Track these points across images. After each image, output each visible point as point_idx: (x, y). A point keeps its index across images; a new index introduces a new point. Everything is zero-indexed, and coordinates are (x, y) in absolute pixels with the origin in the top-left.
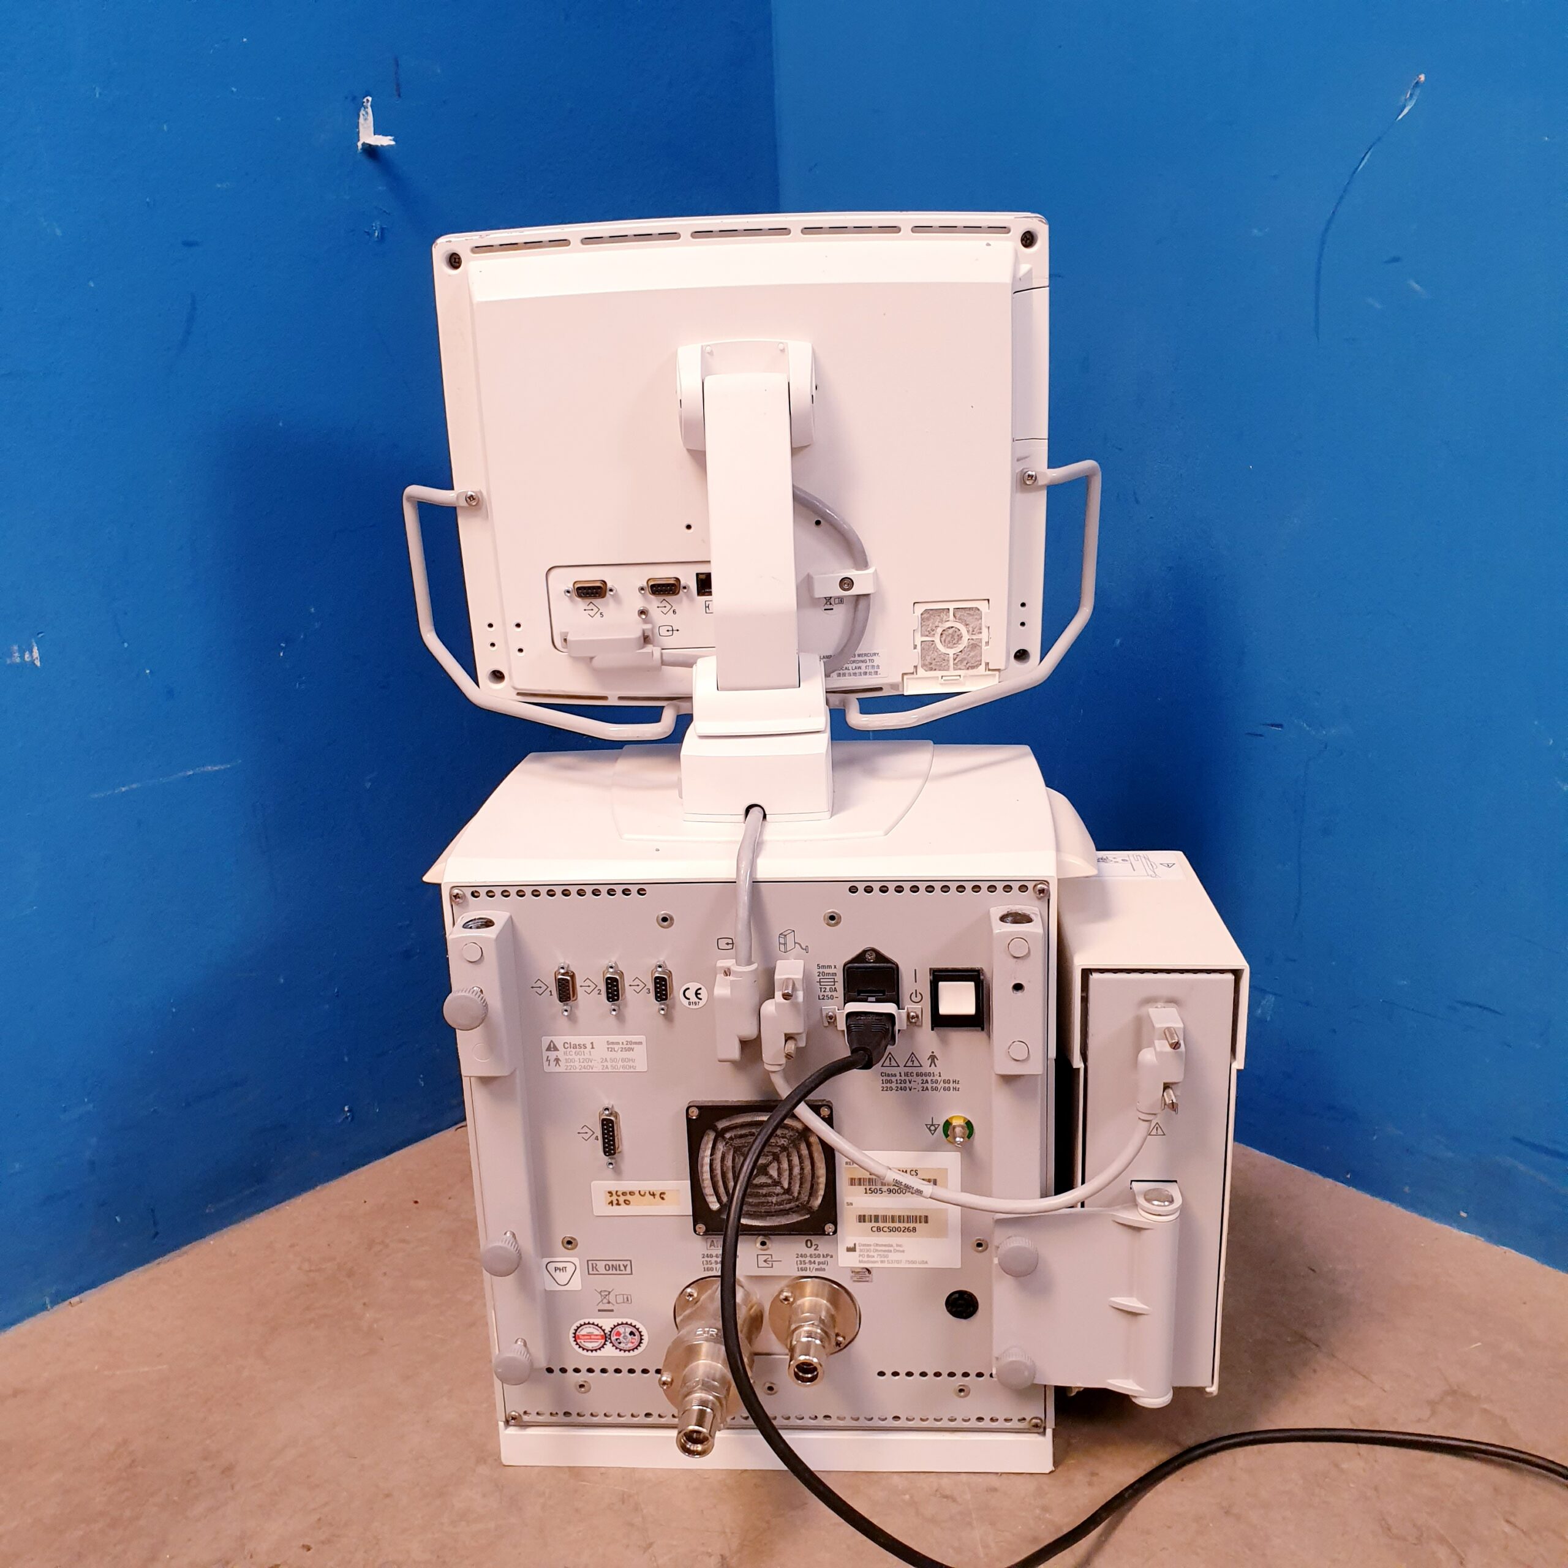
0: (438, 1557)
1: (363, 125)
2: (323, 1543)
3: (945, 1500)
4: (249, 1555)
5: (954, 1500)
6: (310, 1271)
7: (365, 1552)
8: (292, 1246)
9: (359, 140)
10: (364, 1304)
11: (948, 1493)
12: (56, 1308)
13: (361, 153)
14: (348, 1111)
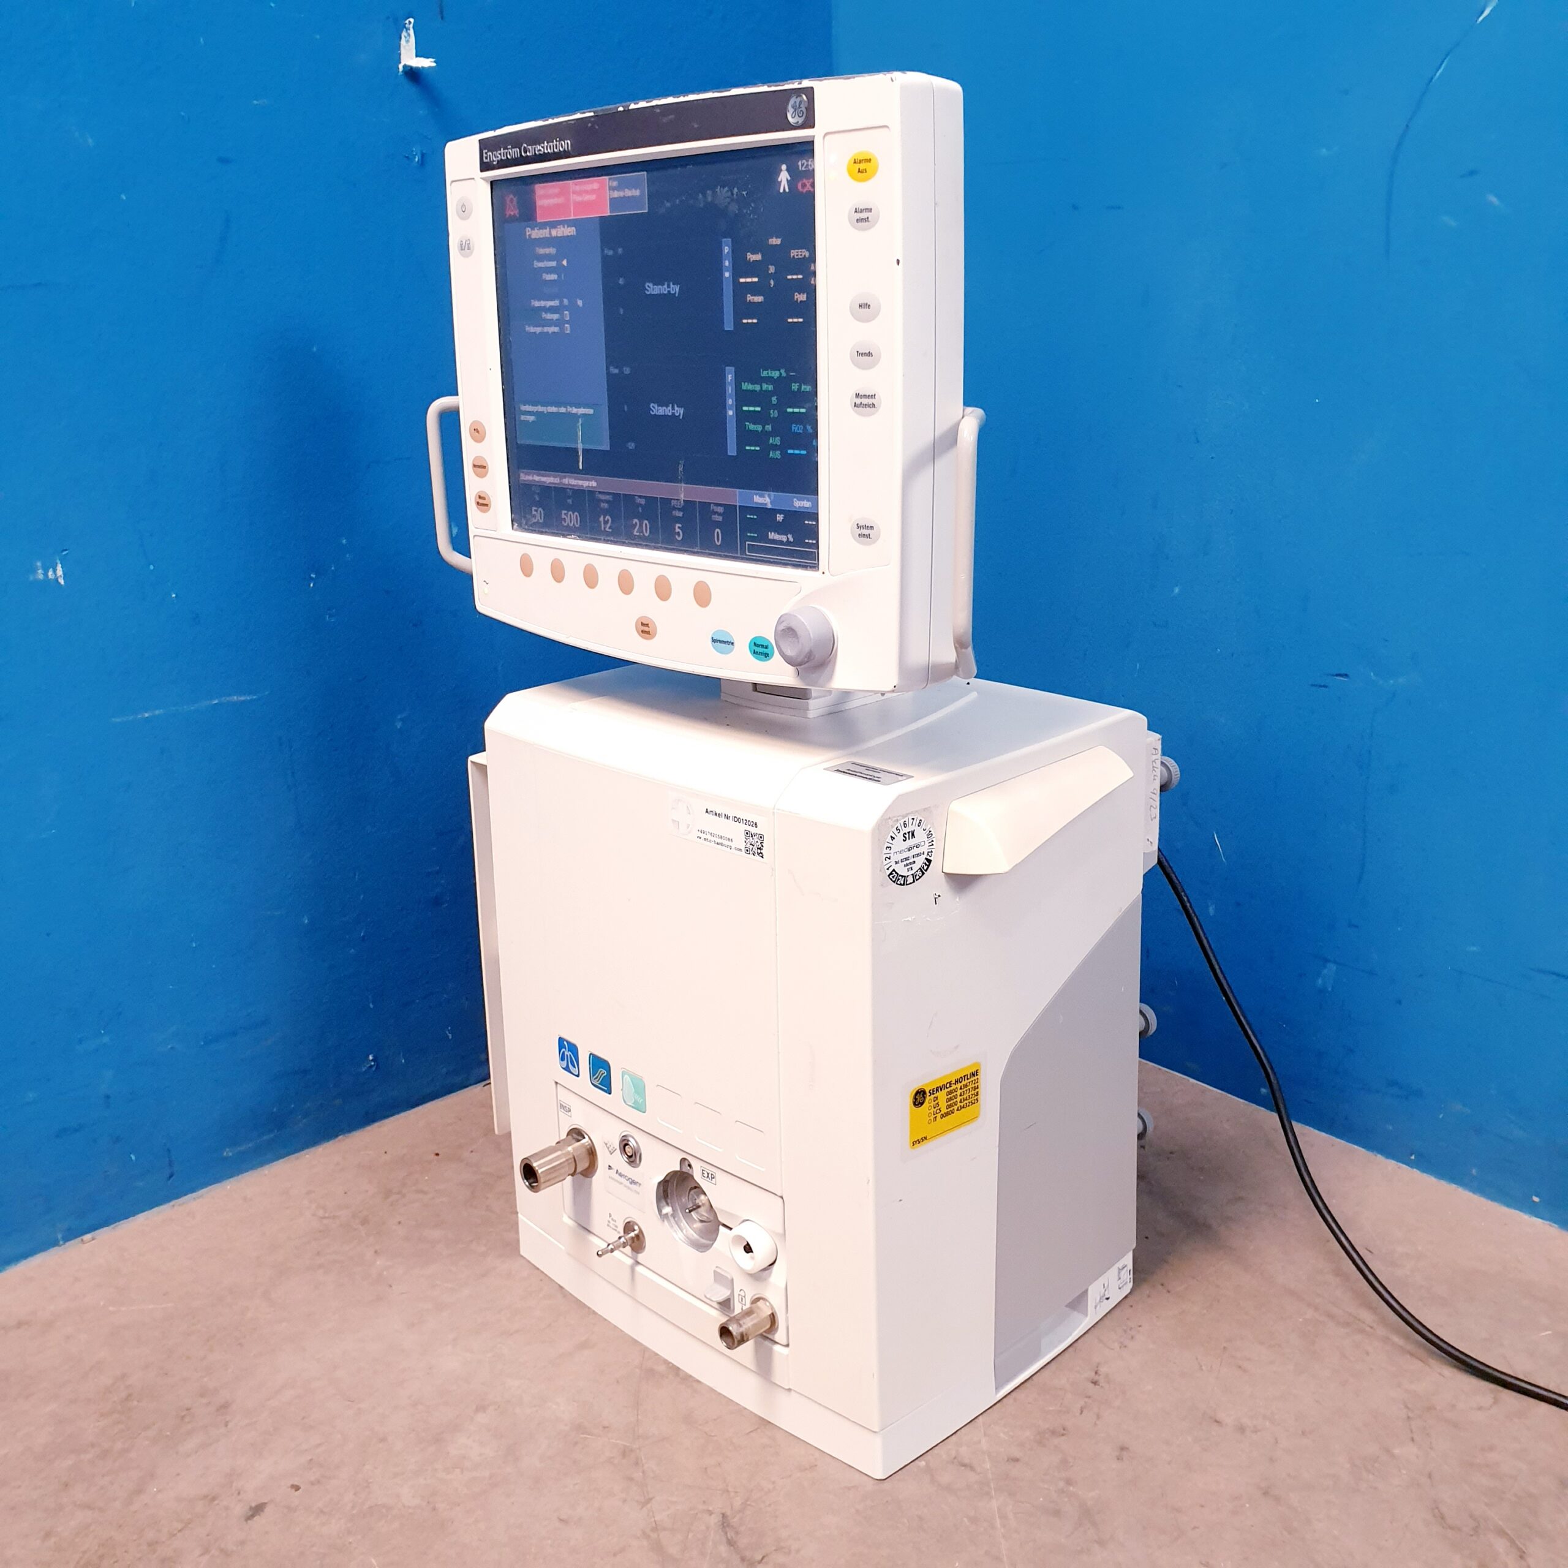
0: (428, 1502)
1: (405, 47)
2: (312, 1484)
3: (963, 1468)
4: (237, 1492)
5: (971, 1468)
6: (325, 1218)
7: (355, 1494)
8: (309, 1193)
9: (400, 63)
10: (376, 1252)
11: (967, 1461)
12: (68, 1244)
13: (401, 75)
14: (372, 1060)
